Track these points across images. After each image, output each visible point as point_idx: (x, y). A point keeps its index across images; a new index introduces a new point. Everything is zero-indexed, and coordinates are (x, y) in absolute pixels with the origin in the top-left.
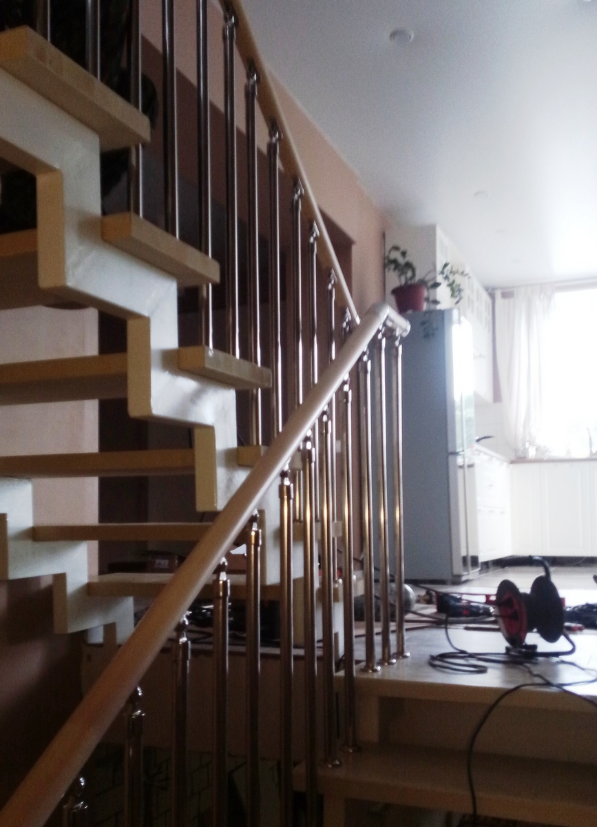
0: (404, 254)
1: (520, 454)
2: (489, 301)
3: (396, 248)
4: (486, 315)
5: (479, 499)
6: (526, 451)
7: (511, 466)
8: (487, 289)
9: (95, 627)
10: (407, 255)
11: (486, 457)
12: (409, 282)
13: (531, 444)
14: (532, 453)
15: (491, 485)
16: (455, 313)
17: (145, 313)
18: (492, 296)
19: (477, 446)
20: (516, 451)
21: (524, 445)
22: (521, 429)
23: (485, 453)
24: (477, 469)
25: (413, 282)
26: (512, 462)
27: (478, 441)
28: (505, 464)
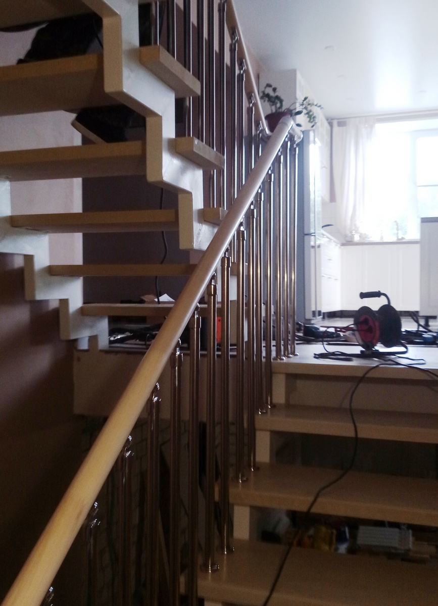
0: (274, 90)
1: (349, 239)
2: (329, 128)
3: (269, 85)
4: (327, 138)
5: (322, 269)
6: (352, 236)
7: (342, 247)
8: (327, 120)
9: (83, 338)
10: (277, 90)
11: (327, 239)
12: (278, 111)
13: (357, 232)
14: (357, 238)
15: (330, 260)
16: (311, 134)
17: (160, 113)
18: (331, 124)
19: (322, 231)
20: (346, 236)
21: (351, 232)
22: (349, 222)
23: (327, 237)
24: (322, 247)
25: (280, 110)
26: (343, 245)
27: (323, 227)
28: (339, 245)
